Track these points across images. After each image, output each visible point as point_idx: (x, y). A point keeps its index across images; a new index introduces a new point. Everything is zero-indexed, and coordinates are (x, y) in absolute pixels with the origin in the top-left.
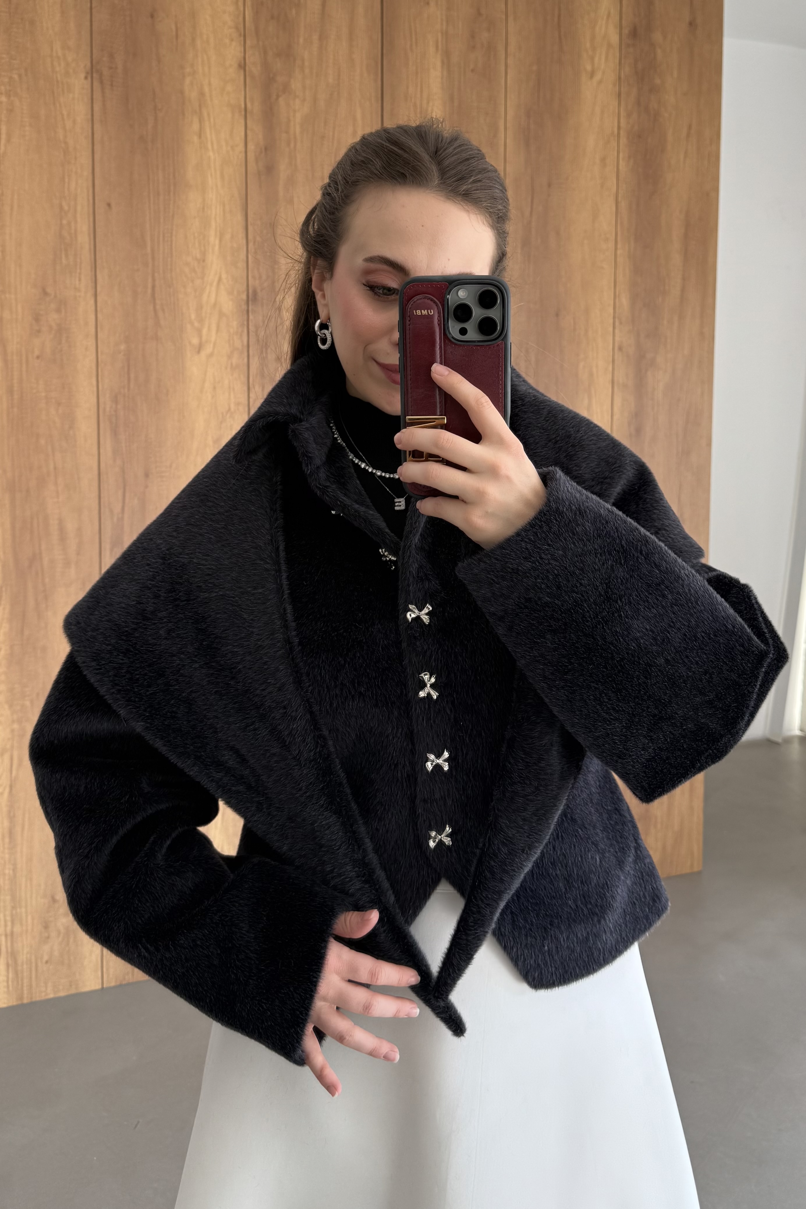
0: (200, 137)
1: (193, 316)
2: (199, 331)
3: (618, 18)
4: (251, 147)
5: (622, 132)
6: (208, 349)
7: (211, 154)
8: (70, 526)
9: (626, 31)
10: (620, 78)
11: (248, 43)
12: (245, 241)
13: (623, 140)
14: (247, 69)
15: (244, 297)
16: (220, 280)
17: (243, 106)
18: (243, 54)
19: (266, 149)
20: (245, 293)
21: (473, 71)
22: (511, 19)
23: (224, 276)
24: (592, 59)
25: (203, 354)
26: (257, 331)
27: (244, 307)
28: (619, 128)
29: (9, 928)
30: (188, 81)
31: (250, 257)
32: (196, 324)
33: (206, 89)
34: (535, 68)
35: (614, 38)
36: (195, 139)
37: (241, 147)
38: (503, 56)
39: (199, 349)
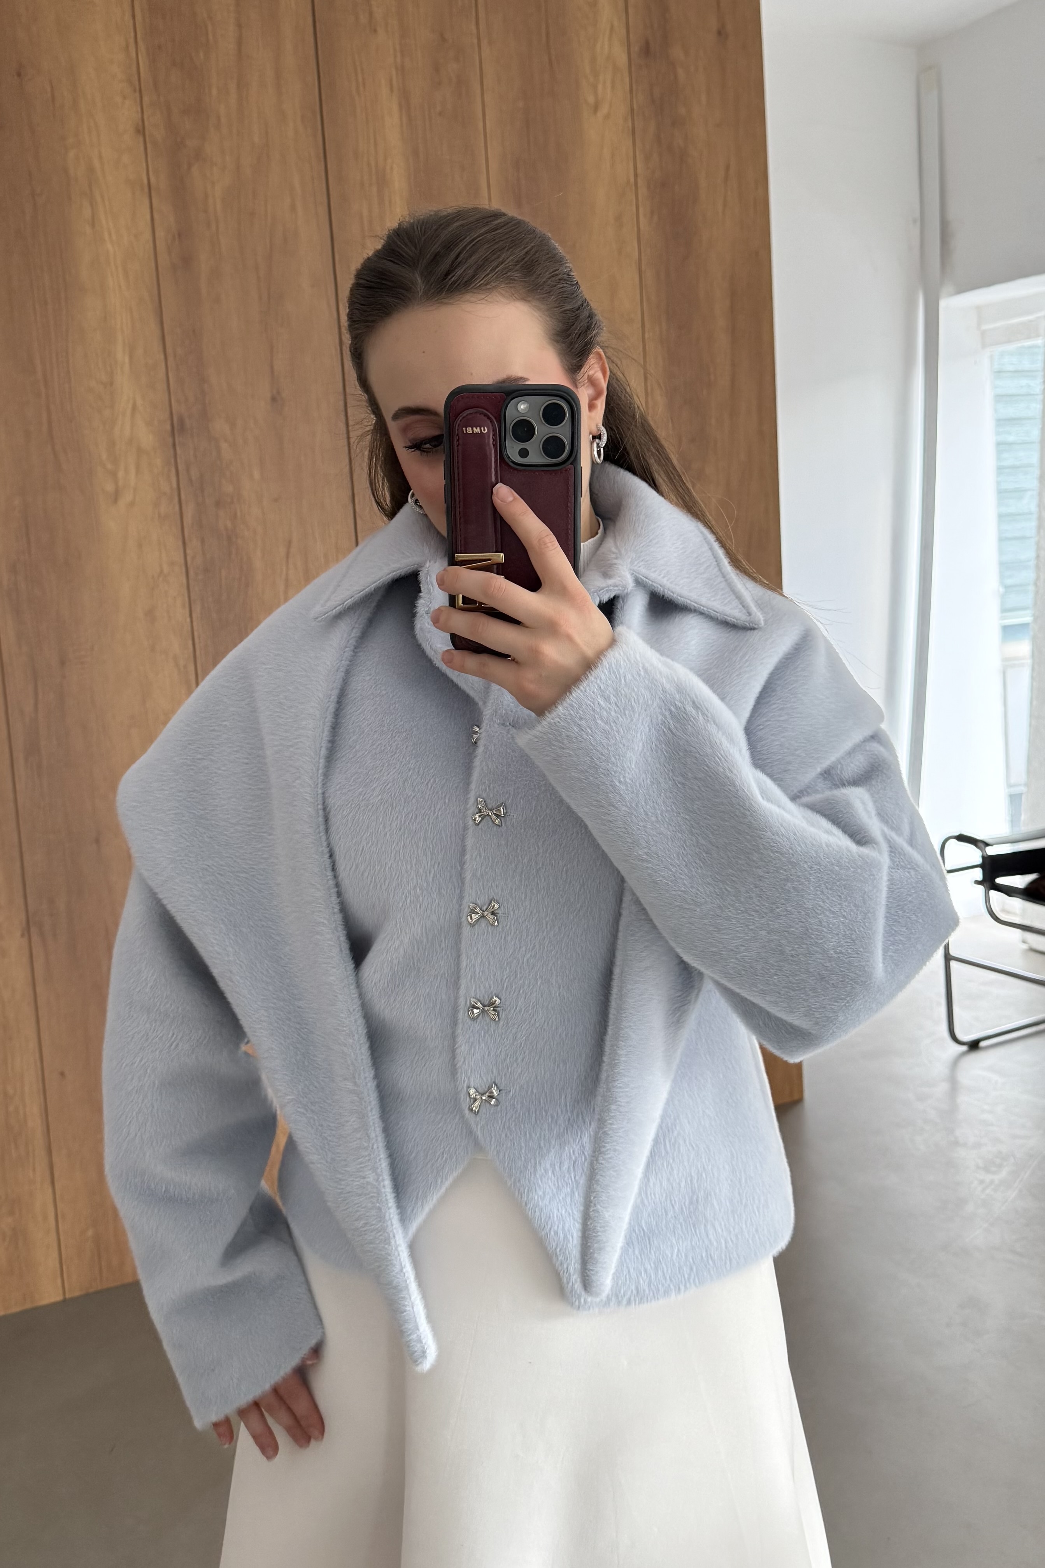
0: (93, 225)
1: (104, 456)
2: (114, 475)
3: (624, 31)
4: (160, 234)
5: (640, 182)
6: (127, 498)
7: (109, 246)
9: (635, 49)
10: (632, 110)
11: (146, 99)
12: (162, 357)
13: (643, 191)
14: (147, 133)
15: (169, 427)
16: (134, 408)
17: (145, 181)
18: (140, 115)
19: (179, 235)
20: (169, 423)
21: (440, 114)
22: (484, 43)
23: (139, 402)
24: (595, 87)
25: (123, 503)
26: (188, 470)
27: (170, 440)
28: (636, 175)
30: (72, 154)
31: (170, 375)
32: (109, 466)
33: (96, 163)
34: (521, 104)
35: (622, 58)
36: (88, 229)
37: (148, 235)
38: (478, 92)
39: (116, 497)
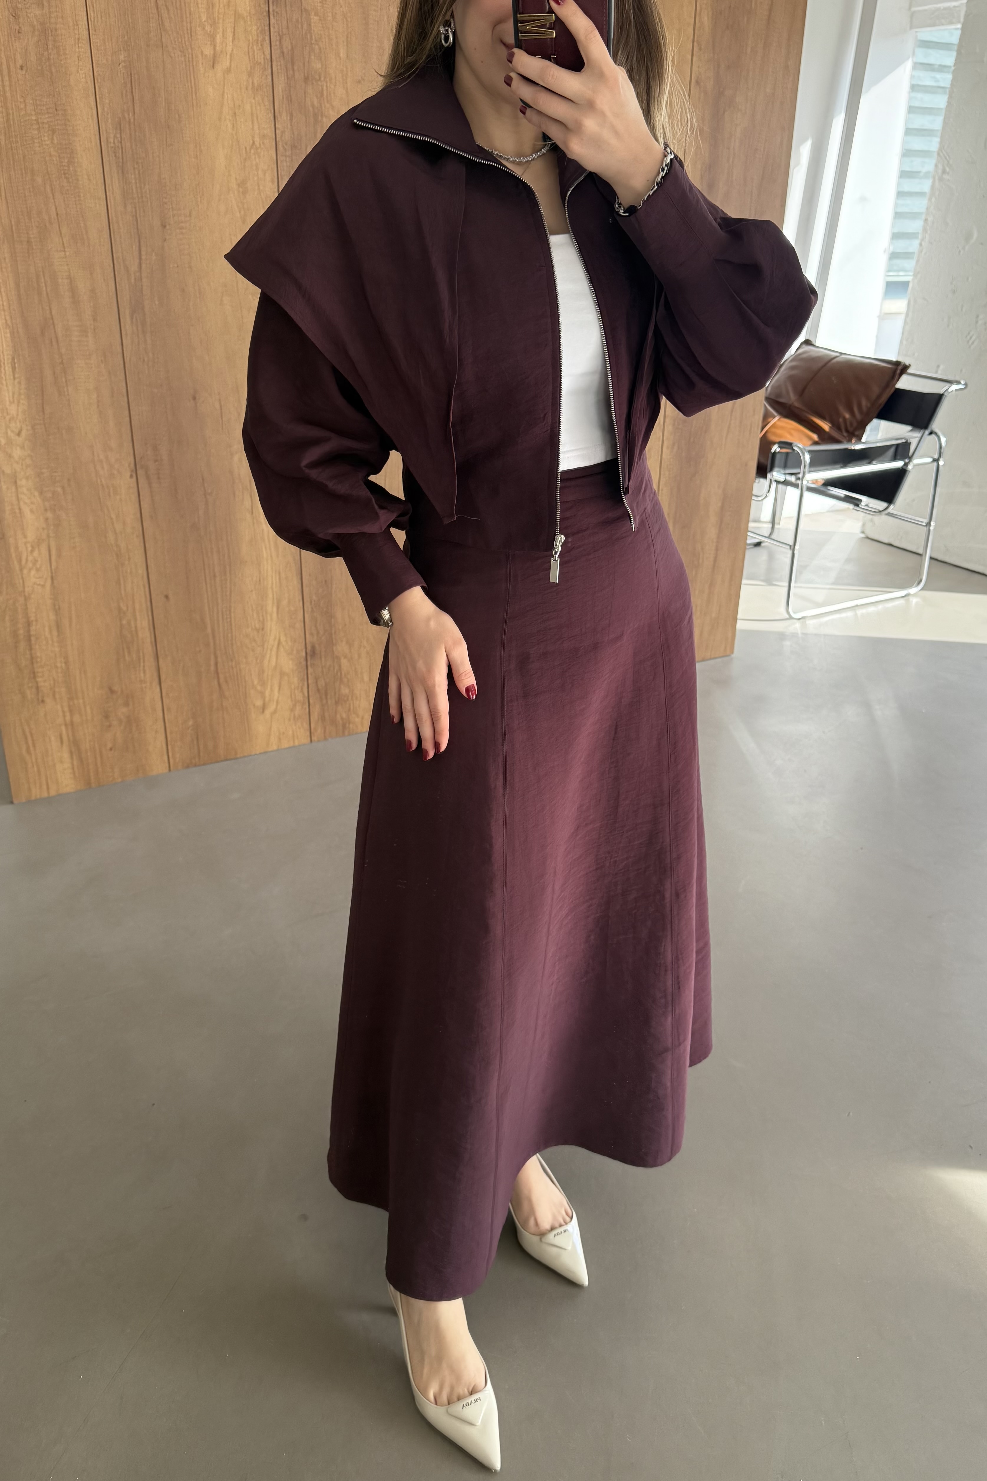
1: (204, 17)
2: (212, 37)
6: (224, 63)
8: (83, 286)
25: (219, 69)
26: (280, 40)
29: (68, 718)
32: (208, 28)
39: (214, 61)
